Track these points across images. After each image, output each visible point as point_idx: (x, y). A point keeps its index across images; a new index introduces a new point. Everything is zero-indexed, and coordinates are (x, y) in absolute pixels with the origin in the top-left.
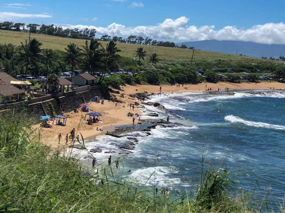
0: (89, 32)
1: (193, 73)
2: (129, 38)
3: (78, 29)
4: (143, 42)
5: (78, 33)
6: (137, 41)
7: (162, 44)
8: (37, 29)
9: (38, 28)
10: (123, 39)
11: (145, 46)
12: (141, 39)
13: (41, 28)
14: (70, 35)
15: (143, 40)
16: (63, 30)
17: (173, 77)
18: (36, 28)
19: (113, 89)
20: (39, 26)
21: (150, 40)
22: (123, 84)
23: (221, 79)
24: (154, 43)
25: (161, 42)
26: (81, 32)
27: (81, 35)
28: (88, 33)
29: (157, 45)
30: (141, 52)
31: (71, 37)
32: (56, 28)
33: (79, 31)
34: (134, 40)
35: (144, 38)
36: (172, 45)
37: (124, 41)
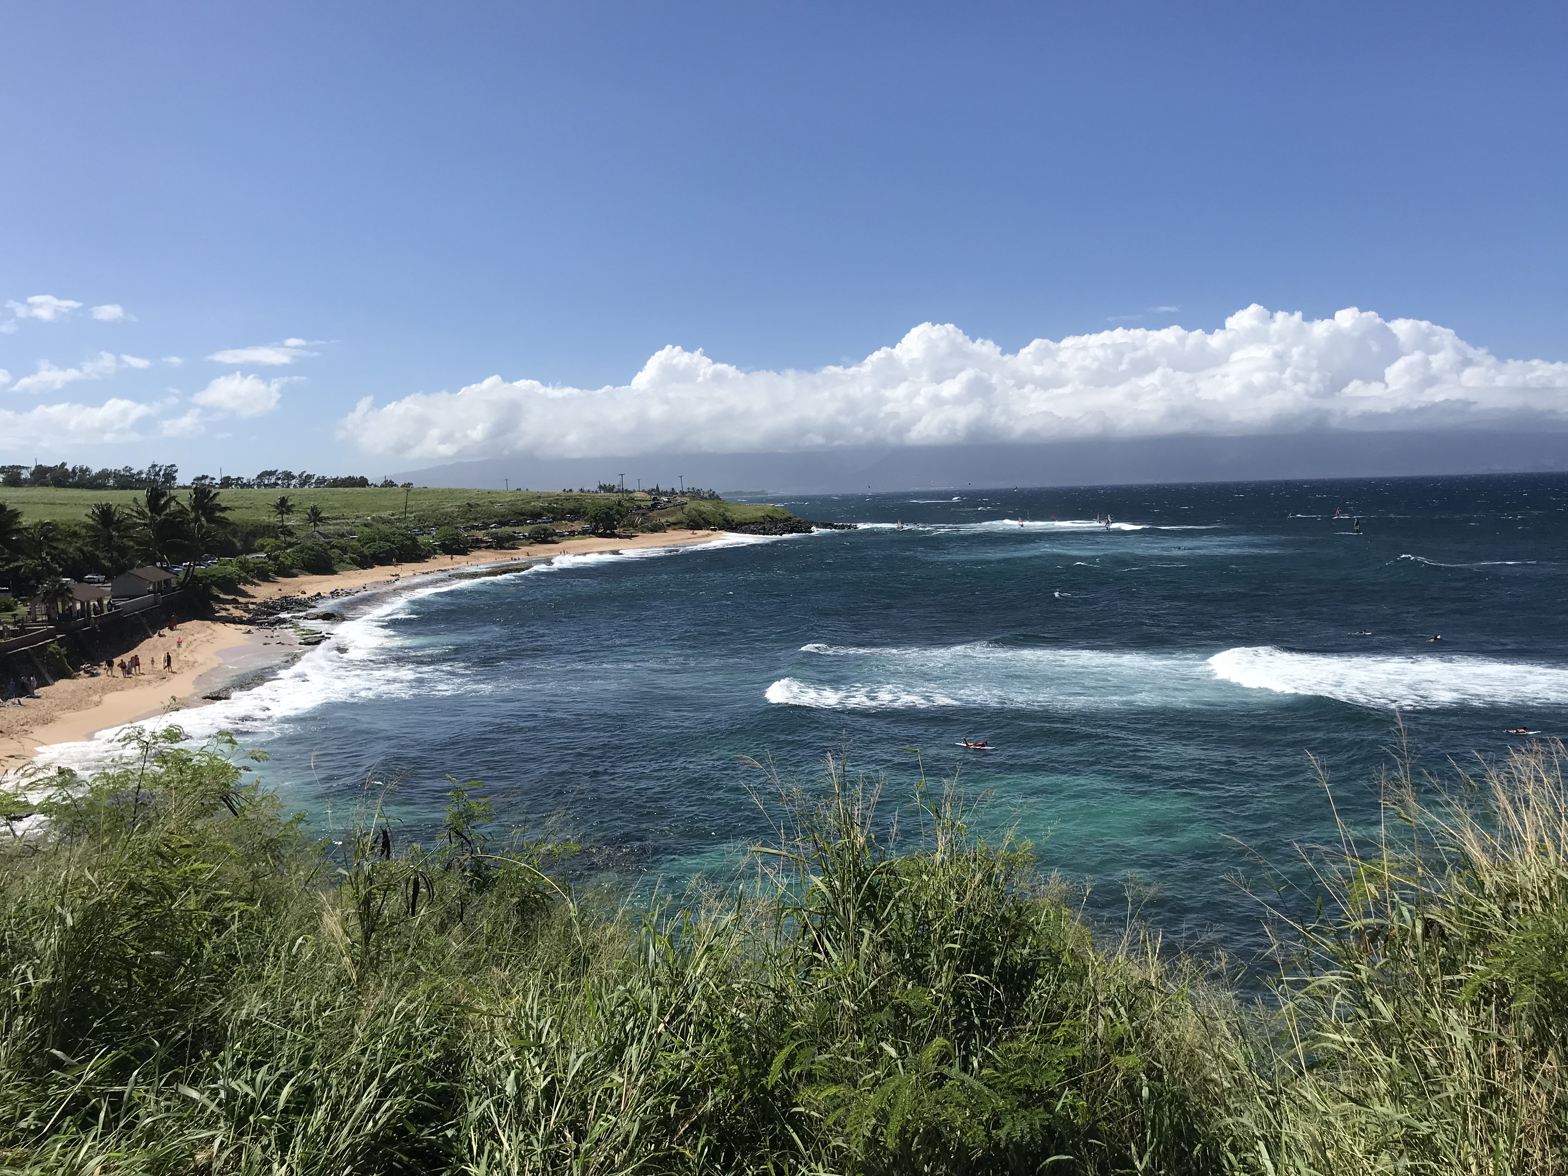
0: (162, 473)
1: (409, 539)
2: (259, 477)
3: (131, 469)
4: (293, 482)
5: (132, 476)
6: (280, 482)
7: (337, 483)
8: (23, 476)
9: (25, 475)
10: (245, 481)
11: (299, 490)
12: (288, 476)
13: (31, 474)
14: (111, 482)
15: (294, 477)
16: (93, 473)
17: (366, 551)
18: (19, 474)
19: (222, 596)
20: (27, 468)
21: (309, 477)
22: (246, 582)
23: (477, 544)
24: (321, 481)
25: (335, 480)
26: (140, 473)
27: (140, 481)
28: (157, 474)
29: (328, 486)
30: (283, 506)
31: (113, 488)
32: (74, 469)
33: (135, 471)
34: (273, 481)
35: (296, 473)
36: (363, 482)
37: (249, 485)
